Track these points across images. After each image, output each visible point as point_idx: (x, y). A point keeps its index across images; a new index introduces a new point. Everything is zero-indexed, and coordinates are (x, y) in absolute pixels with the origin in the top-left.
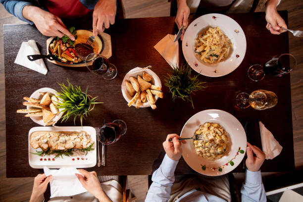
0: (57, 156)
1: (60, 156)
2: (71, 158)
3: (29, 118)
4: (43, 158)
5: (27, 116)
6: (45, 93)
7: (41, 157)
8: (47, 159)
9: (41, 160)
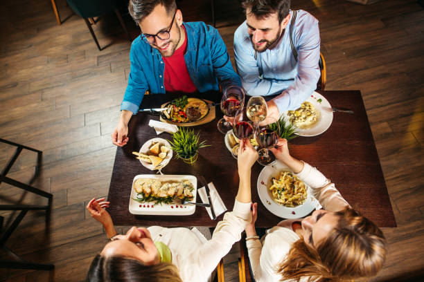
0: (156, 203)
1: (159, 204)
2: (170, 206)
3: (138, 160)
4: (143, 205)
5: (138, 158)
6: (156, 143)
7: (140, 204)
8: (146, 206)
9: (140, 206)
